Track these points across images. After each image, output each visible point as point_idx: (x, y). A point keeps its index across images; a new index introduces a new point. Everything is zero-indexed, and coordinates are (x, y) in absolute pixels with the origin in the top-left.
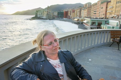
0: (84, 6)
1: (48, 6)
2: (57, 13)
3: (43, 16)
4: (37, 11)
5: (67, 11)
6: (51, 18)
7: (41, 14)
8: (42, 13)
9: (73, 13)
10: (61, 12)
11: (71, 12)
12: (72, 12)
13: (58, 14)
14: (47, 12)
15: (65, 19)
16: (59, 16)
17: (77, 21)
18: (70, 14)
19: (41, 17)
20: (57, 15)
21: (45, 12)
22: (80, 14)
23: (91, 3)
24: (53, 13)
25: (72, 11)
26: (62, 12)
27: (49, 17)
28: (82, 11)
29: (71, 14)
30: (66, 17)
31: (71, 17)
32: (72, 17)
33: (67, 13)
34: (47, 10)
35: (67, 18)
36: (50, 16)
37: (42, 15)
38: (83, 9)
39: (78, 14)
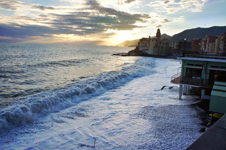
2: (178, 44)
3: (148, 50)
6: (162, 54)
8: (146, 44)
9: (210, 44)
11: (205, 42)
12: (209, 42)
16: (182, 50)
18: (205, 45)
19: (144, 52)
20: (178, 48)
21: (151, 41)
25: (208, 39)
29: (207, 45)
37: (146, 48)
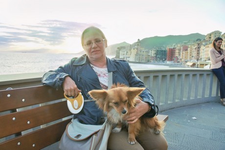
0: (207, 39)
1: (139, 40)
2: (155, 52)
3: (129, 57)
4: (118, 48)
5: (172, 47)
6: (143, 61)
7: (125, 53)
8: (127, 52)
9: (184, 52)
10: (162, 51)
11: (180, 50)
12: (183, 50)
13: (157, 54)
14: (136, 50)
15: (168, 62)
16: (158, 58)
17: (191, 66)
18: (179, 53)
20: (155, 55)
21: (132, 50)
22: (198, 54)
23: (220, 33)
24: (148, 52)
25: (182, 48)
26: (164, 49)
27: (141, 59)
28: (202, 47)
29: (181, 53)
30: (171, 59)
31: (181, 59)
32: (183, 60)
33: (172, 52)
34: (136, 47)
35: (173, 62)
36: (141, 57)
37: (127, 56)
38: (204, 43)
39: (195, 54)
